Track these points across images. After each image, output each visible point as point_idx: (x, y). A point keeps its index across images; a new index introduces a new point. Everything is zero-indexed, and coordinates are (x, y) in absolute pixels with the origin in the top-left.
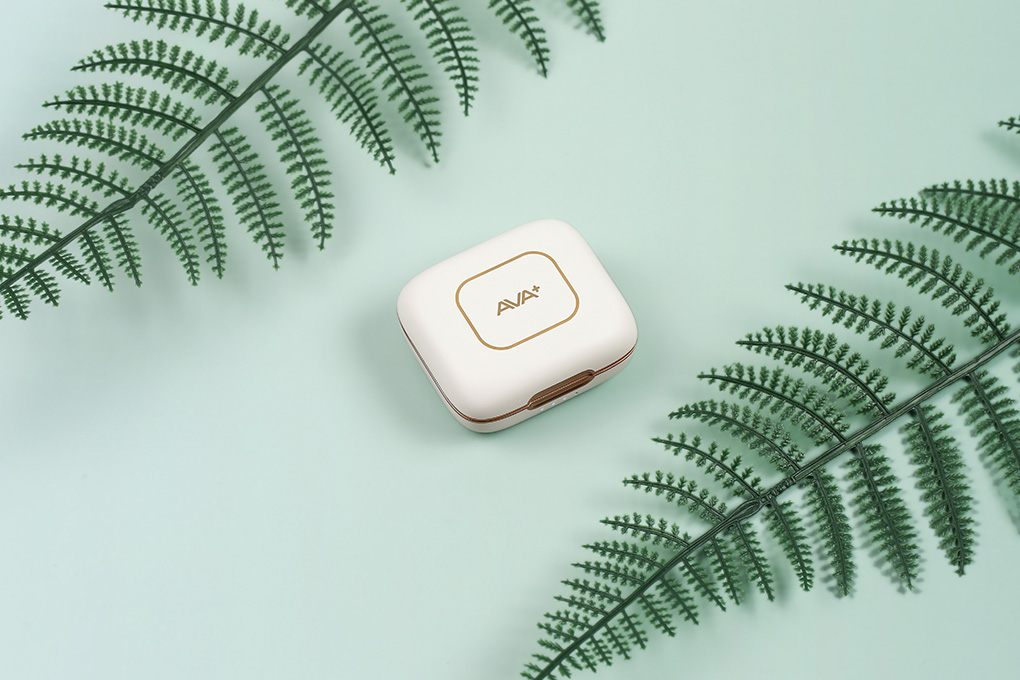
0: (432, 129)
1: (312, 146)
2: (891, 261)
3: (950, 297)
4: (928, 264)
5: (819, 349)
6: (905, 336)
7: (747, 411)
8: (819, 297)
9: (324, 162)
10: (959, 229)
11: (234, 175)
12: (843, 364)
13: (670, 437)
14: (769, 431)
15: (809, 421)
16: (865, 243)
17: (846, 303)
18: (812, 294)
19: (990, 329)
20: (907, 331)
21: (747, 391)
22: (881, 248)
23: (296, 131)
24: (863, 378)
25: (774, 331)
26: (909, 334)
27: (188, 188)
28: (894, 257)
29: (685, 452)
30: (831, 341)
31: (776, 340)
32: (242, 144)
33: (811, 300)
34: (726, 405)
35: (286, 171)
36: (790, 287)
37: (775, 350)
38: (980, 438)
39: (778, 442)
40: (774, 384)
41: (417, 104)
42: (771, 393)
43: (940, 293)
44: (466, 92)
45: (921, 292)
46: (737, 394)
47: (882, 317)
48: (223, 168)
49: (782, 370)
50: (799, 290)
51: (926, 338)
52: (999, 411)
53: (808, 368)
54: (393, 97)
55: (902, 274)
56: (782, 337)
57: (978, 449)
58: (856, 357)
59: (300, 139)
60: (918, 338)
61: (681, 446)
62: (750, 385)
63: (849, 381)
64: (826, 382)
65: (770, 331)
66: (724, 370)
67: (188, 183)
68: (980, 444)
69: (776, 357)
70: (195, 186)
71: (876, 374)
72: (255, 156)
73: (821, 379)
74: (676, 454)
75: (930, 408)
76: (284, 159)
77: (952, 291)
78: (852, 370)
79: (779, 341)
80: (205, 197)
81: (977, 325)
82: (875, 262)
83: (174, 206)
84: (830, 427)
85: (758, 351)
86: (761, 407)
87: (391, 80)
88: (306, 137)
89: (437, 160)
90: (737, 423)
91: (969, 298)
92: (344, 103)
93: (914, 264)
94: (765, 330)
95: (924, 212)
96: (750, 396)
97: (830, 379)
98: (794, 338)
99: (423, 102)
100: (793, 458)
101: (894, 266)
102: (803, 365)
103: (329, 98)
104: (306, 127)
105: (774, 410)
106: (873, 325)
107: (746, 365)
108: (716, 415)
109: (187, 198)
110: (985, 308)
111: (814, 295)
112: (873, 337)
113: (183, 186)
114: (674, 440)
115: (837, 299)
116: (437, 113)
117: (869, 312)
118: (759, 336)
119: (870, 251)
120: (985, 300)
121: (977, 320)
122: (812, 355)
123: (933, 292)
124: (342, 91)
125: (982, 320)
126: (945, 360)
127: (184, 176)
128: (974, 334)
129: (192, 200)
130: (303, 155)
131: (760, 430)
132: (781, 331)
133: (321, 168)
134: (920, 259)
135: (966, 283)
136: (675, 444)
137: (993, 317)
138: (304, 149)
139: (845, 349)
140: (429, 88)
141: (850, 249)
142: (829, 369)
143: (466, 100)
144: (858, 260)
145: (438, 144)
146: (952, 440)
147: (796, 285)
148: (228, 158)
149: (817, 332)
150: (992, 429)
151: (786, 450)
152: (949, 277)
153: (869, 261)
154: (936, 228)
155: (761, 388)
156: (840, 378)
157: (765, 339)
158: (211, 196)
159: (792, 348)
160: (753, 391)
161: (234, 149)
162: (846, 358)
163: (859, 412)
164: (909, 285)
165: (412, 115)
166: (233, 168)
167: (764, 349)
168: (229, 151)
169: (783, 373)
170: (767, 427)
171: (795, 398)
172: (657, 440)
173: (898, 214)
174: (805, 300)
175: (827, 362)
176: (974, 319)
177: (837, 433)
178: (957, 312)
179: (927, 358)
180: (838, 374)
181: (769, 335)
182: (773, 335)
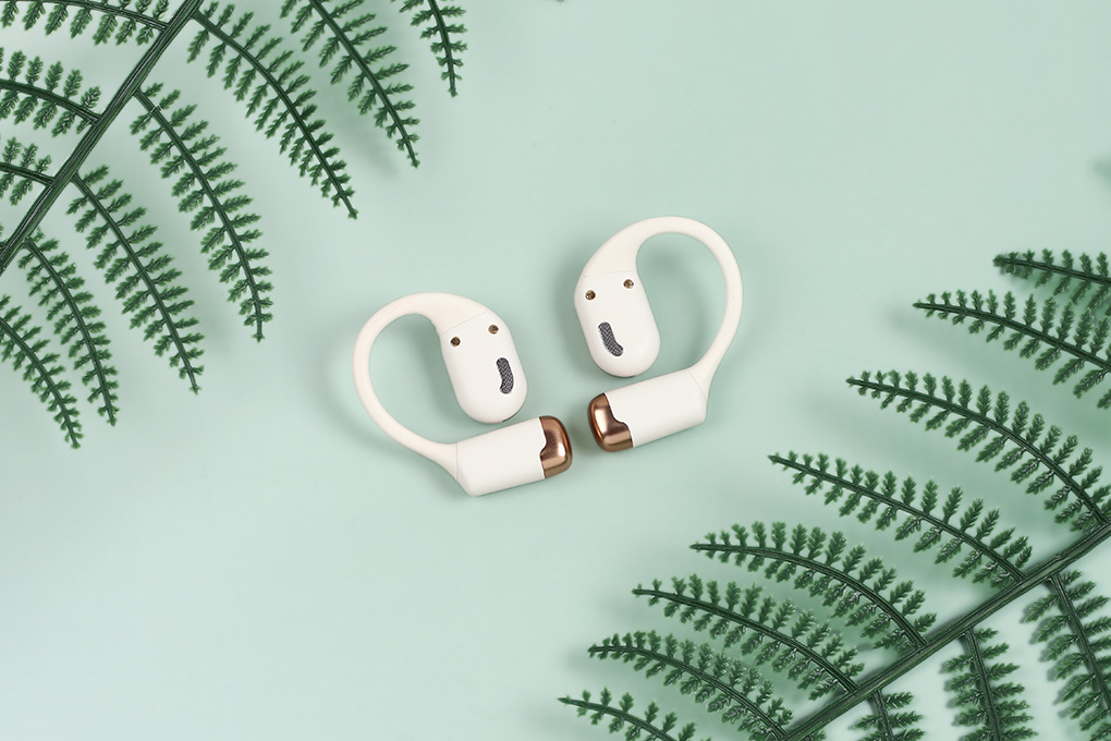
0: (403, 115)
1: (224, 178)
2: (935, 410)
3: (1024, 466)
4: (991, 415)
5: (818, 554)
6: (952, 530)
7: (705, 651)
8: (821, 475)
9: (246, 201)
10: (1044, 347)
11: (112, 248)
12: (855, 574)
13: (586, 695)
14: (739, 680)
15: (801, 663)
16: (896, 377)
17: (862, 484)
18: (811, 471)
19: (1084, 509)
20: (955, 522)
21: (707, 618)
22: (921, 388)
23: (197, 156)
24: (885, 594)
25: (749, 529)
26: (958, 526)
27: (45, 281)
28: (939, 403)
29: (608, 719)
30: (838, 543)
31: (752, 542)
32: (117, 195)
33: (809, 479)
34: (674, 642)
35: (190, 226)
36: (776, 459)
37: (750, 558)
38: (1061, 684)
39: (753, 696)
40: (748, 608)
41: (374, 79)
42: (744, 621)
43: (1008, 461)
44: (449, 54)
45: (979, 459)
46: (690, 624)
47: (917, 504)
48: (94, 240)
49: (759, 589)
50: (790, 463)
51: (986, 529)
52: (1094, 638)
53: (800, 583)
54: (336, 77)
55: (951, 431)
56: (761, 538)
57: (1056, 702)
58: (875, 565)
59: (204, 170)
60: (972, 532)
61: (603, 709)
62: (712, 608)
63: (864, 600)
64: (828, 602)
65: (743, 530)
67: (44, 273)
68: (1061, 693)
69: (752, 567)
70: (55, 276)
71: (906, 588)
72: (139, 213)
73: (821, 599)
74: (595, 722)
75: (989, 634)
76: (184, 206)
77: (1027, 456)
78: (869, 583)
79: (757, 544)
80: (73, 292)
81: (1065, 505)
82: (910, 411)
83: (27, 318)
84: (833, 670)
85: (724, 559)
86: (727, 645)
87: (331, 48)
88: (214, 164)
89: (415, 163)
90: (691, 670)
91: (1054, 466)
92: (264, 102)
93: (970, 416)
94: (735, 528)
95: (992, 317)
96: (710, 626)
97: (834, 599)
98: (779, 539)
99: (384, 73)
100: (775, 719)
101: (941, 417)
102: (793, 578)
103: (240, 95)
104: (212, 149)
105: (747, 649)
106: (903, 516)
107: (705, 579)
108: (659, 657)
109: (45, 299)
110: (1078, 479)
111: (813, 472)
112: (902, 534)
113: (37, 279)
114: (591, 701)
115: (847, 477)
116: (406, 88)
117: (897, 496)
118: (725, 537)
119: (902, 392)
120: (1078, 468)
121: (1065, 498)
122: (809, 563)
123: (998, 459)
124: (259, 80)
125: (1072, 498)
126: (1014, 560)
127: (35, 262)
128: (1060, 519)
129: (53, 302)
130: (213, 194)
131: (725, 680)
132: (759, 529)
133: (242, 211)
134: (979, 406)
135: (1050, 442)
136: (593, 706)
137: (1090, 492)
138: (213, 185)
139: (858, 554)
140: (391, 49)
141: (873, 386)
142: (834, 583)
143: (451, 69)
144: (885, 405)
145: (414, 138)
146: (1019, 689)
147: (785, 456)
148: (100, 221)
149: (816, 531)
150: (1082, 670)
151: (765, 707)
152: (1023, 435)
153: (901, 408)
154: (1009, 345)
155: (728, 615)
156: (850, 595)
157: (734, 542)
158: (81, 289)
159: (778, 554)
160: (716, 619)
161: (106, 203)
162: (860, 566)
163: (878, 645)
164: (960, 448)
165: (370, 100)
166: (110, 237)
167: (733, 556)
168: (99, 208)
169: (761, 594)
170: (736, 674)
171: (780, 630)
172: (566, 701)
173: (952, 315)
174: (798, 479)
175: (830, 573)
176: (1060, 498)
177: (844, 679)
178: (1034, 489)
179: (986, 559)
180: (848, 590)
181: (742, 536)
182: (747, 535)
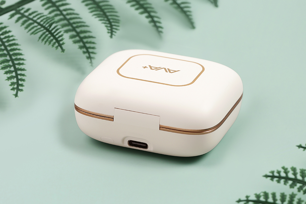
25: (289, 169)
31: (291, 175)
37: (290, 182)
49: (296, 195)
65: (287, 169)
66: (254, 196)
79: (293, 177)
85: (278, 182)
94: (283, 168)
107: (270, 192)
118: (279, 172)
157: (283, 174)
159: (303, 182)
167: (282, 181)
181: (286, 172)
182: (289, 172)
